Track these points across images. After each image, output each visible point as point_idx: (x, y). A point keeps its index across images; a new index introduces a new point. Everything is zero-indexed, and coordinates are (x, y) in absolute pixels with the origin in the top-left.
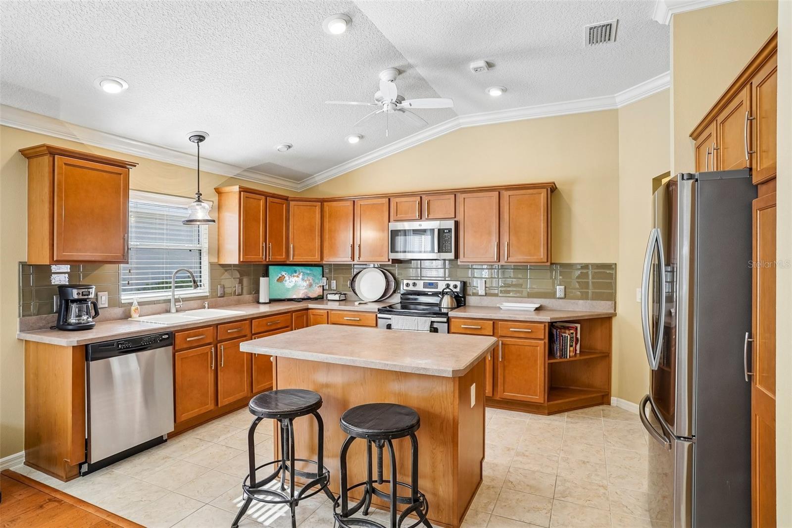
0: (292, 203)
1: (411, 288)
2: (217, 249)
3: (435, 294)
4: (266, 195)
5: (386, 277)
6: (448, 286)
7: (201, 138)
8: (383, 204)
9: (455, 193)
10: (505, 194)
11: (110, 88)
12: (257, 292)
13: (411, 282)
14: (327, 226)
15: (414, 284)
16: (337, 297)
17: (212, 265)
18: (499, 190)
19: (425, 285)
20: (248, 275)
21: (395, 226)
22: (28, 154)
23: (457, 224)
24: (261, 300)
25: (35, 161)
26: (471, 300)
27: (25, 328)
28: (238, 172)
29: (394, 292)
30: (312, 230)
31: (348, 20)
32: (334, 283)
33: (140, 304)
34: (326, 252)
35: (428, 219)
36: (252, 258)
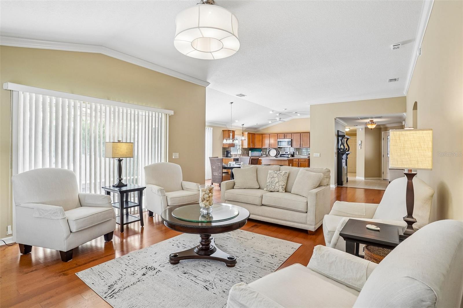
0: (256, 135)
1: (282, 153)
2: (242, 145)
3: (287, 155)
4: (251, 134)
5: (277, 151)
6: (290, 153)
7: (243, 125)
8: (276, 135)
9: (291, 133)
10: (301, 134)
11: (237, 121)
12: (249, 154)
13: (282, 152)
14: (263, 140)
15: (283, 153)
16: (265, 156)
17: (242, 148)
18: (300, 133)
19: (285, 153)
20: (246, 150)
21: (279, 140)
22: (223, 131)
23: (292, 140)
24: (249, 156)
25: (225, 132)
26: (295, 156)
27: (223, 157)
28: (245, 129)
29: (278, 154)
30: (260, 140)
31: (273, 111)
32: (264, 153)
33: (234, 155)
34: (263, 145)
35: (286, 139)
36: (249, 147)
